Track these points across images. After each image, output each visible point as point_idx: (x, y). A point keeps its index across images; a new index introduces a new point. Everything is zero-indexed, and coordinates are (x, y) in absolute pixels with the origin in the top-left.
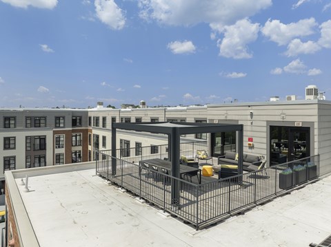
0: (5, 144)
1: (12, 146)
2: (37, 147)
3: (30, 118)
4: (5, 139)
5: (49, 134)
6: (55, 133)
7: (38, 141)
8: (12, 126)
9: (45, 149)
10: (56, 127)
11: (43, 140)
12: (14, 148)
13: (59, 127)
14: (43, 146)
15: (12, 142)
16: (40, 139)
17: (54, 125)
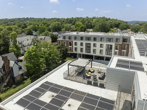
0: (100, 46)
1: (102, 47)
2: (109, 48)
3: (108, 38)
4: (101, 44)
5: (113, 44)
6: (115, 44)
7: (109, 46)
8: (103, 41)
9: (112, 49)
10: (116, 42)
11: (111, 46)
12: (103, 47)
13: (117, 42)
14: (111, 48)
15: (102, 45)
16: (110, 46)
17: (115, 41)
